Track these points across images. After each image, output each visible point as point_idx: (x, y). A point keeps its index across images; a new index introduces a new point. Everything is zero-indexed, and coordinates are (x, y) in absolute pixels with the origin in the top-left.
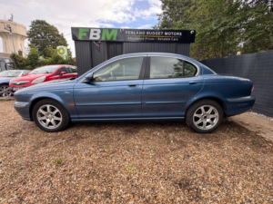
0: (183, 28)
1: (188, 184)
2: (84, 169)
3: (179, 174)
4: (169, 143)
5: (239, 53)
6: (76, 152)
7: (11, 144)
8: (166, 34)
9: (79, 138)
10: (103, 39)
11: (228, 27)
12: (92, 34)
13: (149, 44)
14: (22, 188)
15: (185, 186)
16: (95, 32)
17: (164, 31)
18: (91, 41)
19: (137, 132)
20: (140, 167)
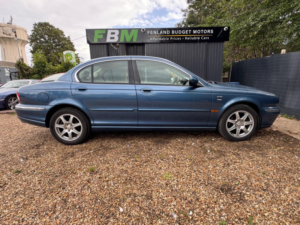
0: (214, 25)
1: (230, 189)
2: (119, 176)
3: (220, 180)
4: (205, 152)
5: (283, 51)
6: (106, 162)
7: (37, 155)
8: (195, 32)
9: (107, 149)
10: (122, 40)
11: (268, 21)
12: (109, 35)
13: (174, 45)
14: (63, 192)
15: (227, 191)
16: (113, 33)
17: (192, 29)
18: (108, 44)
19: (168, 142)
20: (178, 174)
